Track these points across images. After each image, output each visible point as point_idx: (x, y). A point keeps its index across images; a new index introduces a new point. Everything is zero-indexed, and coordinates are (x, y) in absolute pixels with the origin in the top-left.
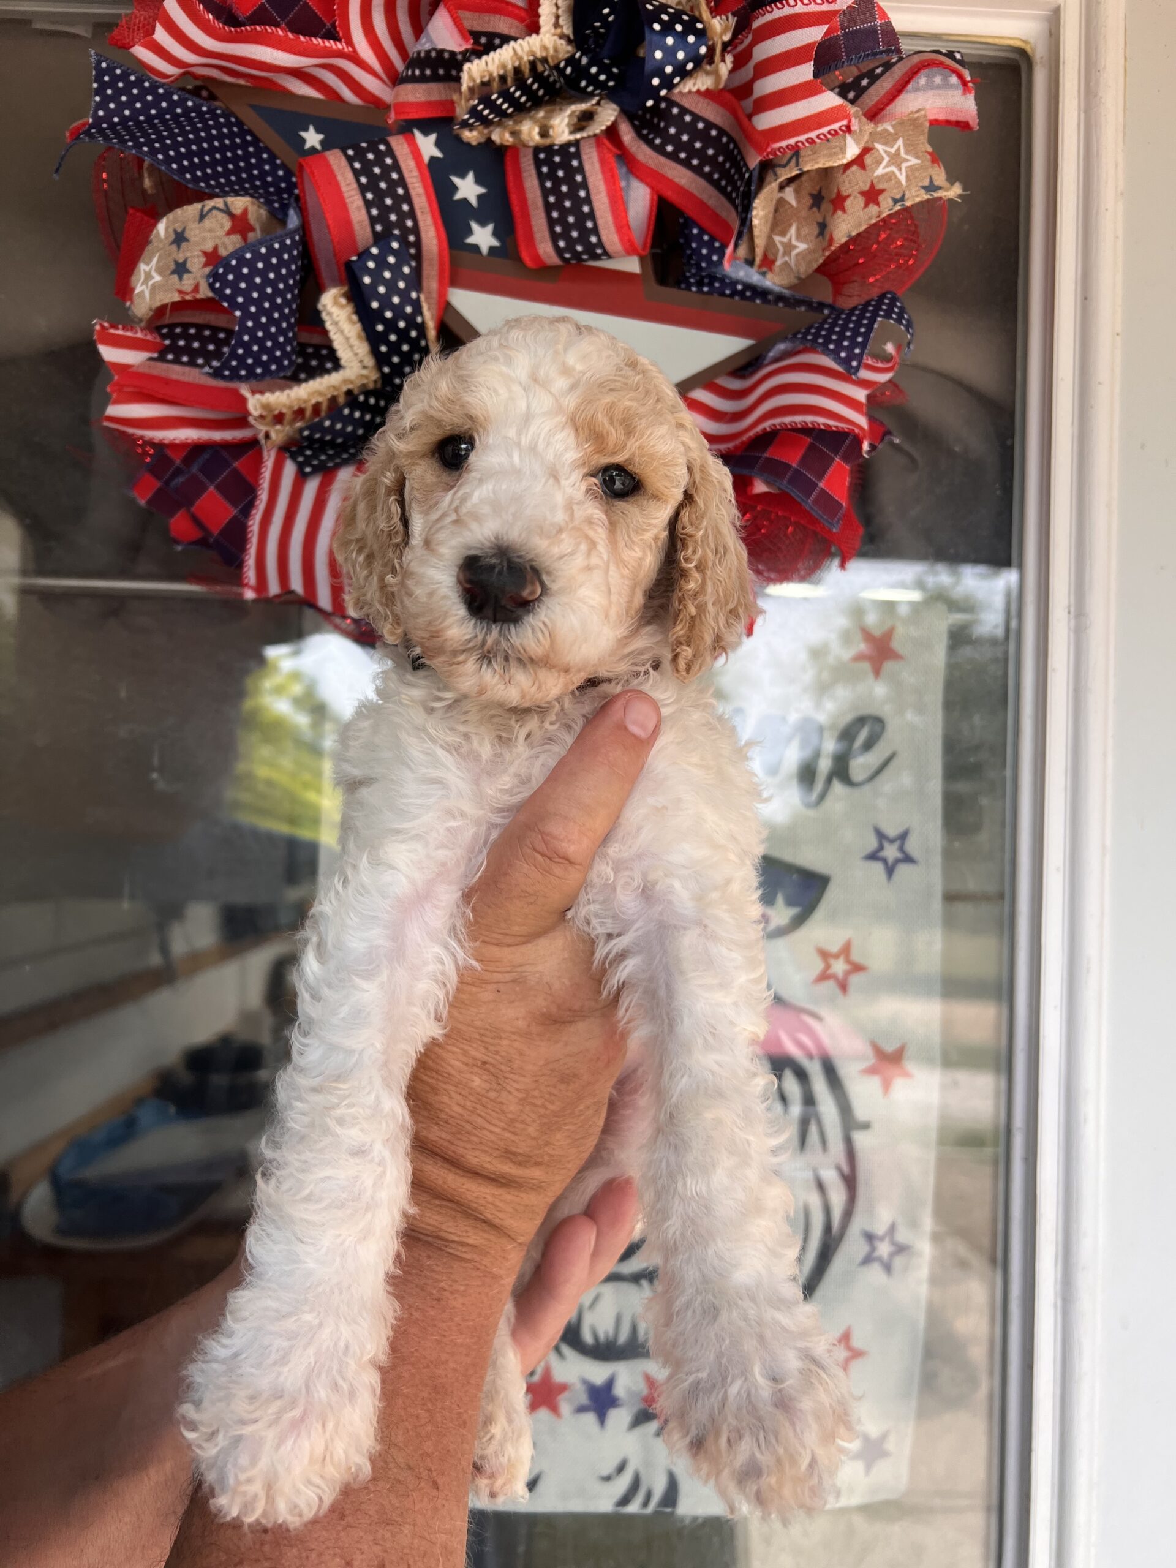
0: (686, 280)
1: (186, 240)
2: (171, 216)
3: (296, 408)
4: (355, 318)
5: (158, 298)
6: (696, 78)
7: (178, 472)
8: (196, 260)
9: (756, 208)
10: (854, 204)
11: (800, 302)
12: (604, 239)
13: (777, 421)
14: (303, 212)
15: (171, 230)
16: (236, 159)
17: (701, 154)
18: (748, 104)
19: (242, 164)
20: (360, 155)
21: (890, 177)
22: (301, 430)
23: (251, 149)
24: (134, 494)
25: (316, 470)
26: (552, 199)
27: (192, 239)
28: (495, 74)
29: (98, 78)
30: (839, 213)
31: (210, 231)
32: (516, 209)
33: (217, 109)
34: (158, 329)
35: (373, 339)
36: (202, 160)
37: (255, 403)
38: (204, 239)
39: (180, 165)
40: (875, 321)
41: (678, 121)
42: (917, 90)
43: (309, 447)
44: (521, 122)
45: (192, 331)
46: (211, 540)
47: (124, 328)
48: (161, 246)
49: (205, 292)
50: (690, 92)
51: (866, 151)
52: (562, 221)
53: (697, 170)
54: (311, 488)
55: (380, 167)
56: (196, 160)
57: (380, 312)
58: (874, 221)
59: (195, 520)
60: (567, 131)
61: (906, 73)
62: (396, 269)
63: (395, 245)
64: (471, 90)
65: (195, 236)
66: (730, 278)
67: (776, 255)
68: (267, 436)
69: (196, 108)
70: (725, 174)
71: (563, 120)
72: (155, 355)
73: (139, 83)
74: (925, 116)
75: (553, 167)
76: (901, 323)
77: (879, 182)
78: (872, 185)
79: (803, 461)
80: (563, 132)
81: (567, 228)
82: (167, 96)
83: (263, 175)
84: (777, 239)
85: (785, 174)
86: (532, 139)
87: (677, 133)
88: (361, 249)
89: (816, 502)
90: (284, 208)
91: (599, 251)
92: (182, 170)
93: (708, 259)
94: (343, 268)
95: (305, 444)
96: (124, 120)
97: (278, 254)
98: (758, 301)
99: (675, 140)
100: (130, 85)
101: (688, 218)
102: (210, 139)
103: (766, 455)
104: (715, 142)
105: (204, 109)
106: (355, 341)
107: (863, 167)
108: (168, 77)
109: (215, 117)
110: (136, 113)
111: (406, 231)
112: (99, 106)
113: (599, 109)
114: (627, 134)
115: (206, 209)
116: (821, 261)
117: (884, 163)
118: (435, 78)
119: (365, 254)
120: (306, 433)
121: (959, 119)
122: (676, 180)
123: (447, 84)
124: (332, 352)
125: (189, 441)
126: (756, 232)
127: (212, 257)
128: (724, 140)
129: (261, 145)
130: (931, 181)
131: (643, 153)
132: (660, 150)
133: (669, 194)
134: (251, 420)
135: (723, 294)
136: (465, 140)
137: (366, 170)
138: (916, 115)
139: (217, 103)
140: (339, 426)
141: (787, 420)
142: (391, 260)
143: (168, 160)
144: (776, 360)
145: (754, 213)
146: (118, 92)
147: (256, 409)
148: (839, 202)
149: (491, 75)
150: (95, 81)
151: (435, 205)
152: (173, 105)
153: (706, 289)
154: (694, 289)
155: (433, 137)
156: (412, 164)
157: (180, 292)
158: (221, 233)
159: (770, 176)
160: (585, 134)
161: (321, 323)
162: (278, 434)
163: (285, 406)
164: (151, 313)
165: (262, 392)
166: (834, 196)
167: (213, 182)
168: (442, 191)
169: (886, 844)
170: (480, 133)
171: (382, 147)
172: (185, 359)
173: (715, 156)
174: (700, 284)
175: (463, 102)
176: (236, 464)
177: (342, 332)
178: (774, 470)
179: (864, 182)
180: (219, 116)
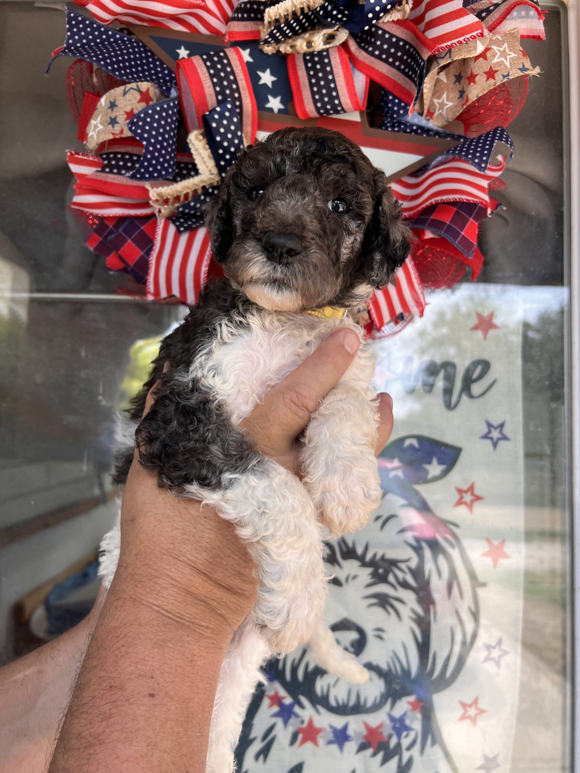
0: (385, 125)
1: (116, 106)
2: (108, 94)
3: (175, 196)
4: (207, 147)
5: (101, 137)
6: (392, 14)
7: (111, 232)
8: (121, 117)
9: (426, 83)
10: (481, 79)
11: (447, 135)
12: (342, 101)
13: (439, 198)
14: (179, 90)
15: (108, 101)
16: (142, 65)
17: (394, 55)
18: (422, 26)
19: (146, 67)
20: (210, 58)
21: (500, 64)
22: (178, 208)
23: (150, 60)
24: (87, 245)
25: (186, 229)
26: (313, 81)
27: (119, 106)
28: (282, 15)
29: (69, 22)
30: (472, 84)
31: (129, 101)
32: (294, 87)
33: (132, 39)
34: (101, 155)
35: (217, 158)
36: (124, 65)
37: (154, 193)
38: (126, 105)
39: (113, 67)
40: (494, 142)
41: (382, 37)
42: (512, 19)
43: (182, 217)
44: (296, 40)
45: (119, 156)
46: (129, 269)
47: (83, 155)
48: (103, 110)
49: (127, 133)
50: (388, 22)
51: (487, 49)
52: (319, 92)
53: (392, 64)
54: (184, 239)
55: (221, 65)
56: (121, 65)
57: (221, 142)
58: (492, 88)
59: (121, 258)
60: (322, 43)
61: (508, 8)
62: (229, 119)
63: (229, 106)
64: (269, 23)
65: (121, 103)
66: (409, 123)
67: (435, 110)
68: (160, 211)
69: (121, 39)
70: (408, 65)
71: (319, 38)
72: (100, 169)
73: (91, 25)
74: (518, 32)
75: (314, 63)
76: (508, 143)
77: (495, 66)
78: (491, 68)
79: (452, 221)
80: (320, 44)
81: (322, 96)
82: (106, 32)
83: (157, 73)
84: (436, 101)
85: (443, 63)
86: (302, 49)
87: (381, 44)
88: (210, 108)
89: (459, 243)
90: (169, 90)
91: (339, 108)
92: (114, 70)
93: (398, 112)
94: (201, 120)
95: (180, 216)
96: (83, 45)
97: (166, 111)
98: (425, 135)
99: (380, 48)
100: (86, 26)
101: (387, 90)
102: (128, 54)
103: (432, 217)
104: (402, 49)
105: (125, 39)
106: (206, 159)
107: (486, 59)
108: (107, 21)
109: (131, 43)
110: (89, 41)
111: (234, 99)
112: (69, 38)
113: (338, 33)
114: (353, 46)
115: (127, 89)
116: (461, 111)
117: (497, 56)
118: (249, 19)
119: (213, 111)
120: (181, 209)
121: (535, 35)
122: (380, 70)
123: (255, 22)
124: (194, 165)
125: (118, 215)
126: (425, 97)
127: (130, 115)
128: (407, 47)
129: (156, 57)
130: (523, 66)
131: (362, 56)
132: (372, 54)
133: (377, 78)
134: (151, 202)
135: (405, 132)
136: (265, 52)
137: (213, 66)
138: (513, 31)
139: (133, 36)
140: (198, 206)
141: (445, 197)
142: (227, 114)
143: (106, 65)
144: (436, 166)
145: (425, 85)
146: (80, 30)
147: (154, 196)
148: (472, 78)
149: (280, 15)
150: (68, 24)
151: (251, 86)
152: (109, 37)
153: (396, 129)
154: (390, 129)
155: (248, 51)
156: (238, 63)
157: (113, 134)
158: (135, 102)
159: (435, 64)
160: (331, 45)
161: (189, 149)
162: (166, 210)
163: (169, 194)
164: (97, 146)
165: (157, 187)
166: (469, 75)
167: (130, 77)
168: (254, 79)
169: (492, 430)
170: (274, 48)
171: (222, 54)
172: (115, 171)
173: (402, 56)
174: (393, 126)
175: (265, 30)
176: (142, 228)
177: (200, 154)
178: (436, 225)
179: (486, 67)
180: (134, 42)
